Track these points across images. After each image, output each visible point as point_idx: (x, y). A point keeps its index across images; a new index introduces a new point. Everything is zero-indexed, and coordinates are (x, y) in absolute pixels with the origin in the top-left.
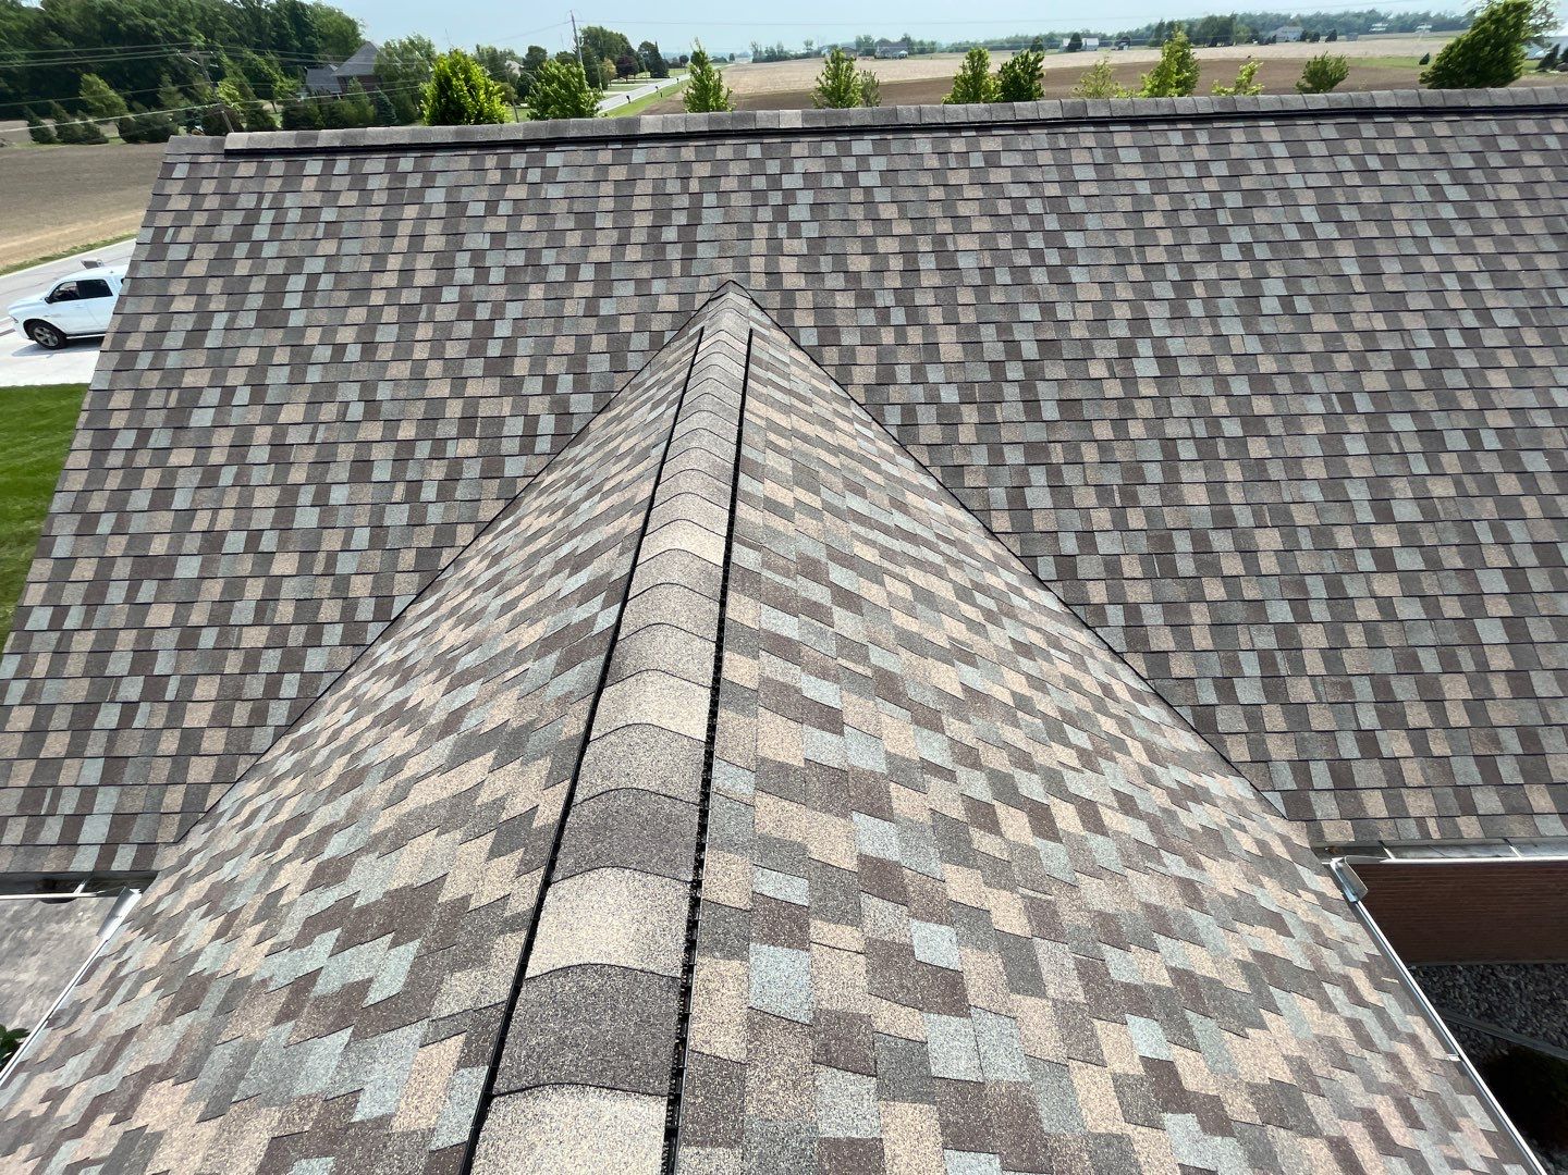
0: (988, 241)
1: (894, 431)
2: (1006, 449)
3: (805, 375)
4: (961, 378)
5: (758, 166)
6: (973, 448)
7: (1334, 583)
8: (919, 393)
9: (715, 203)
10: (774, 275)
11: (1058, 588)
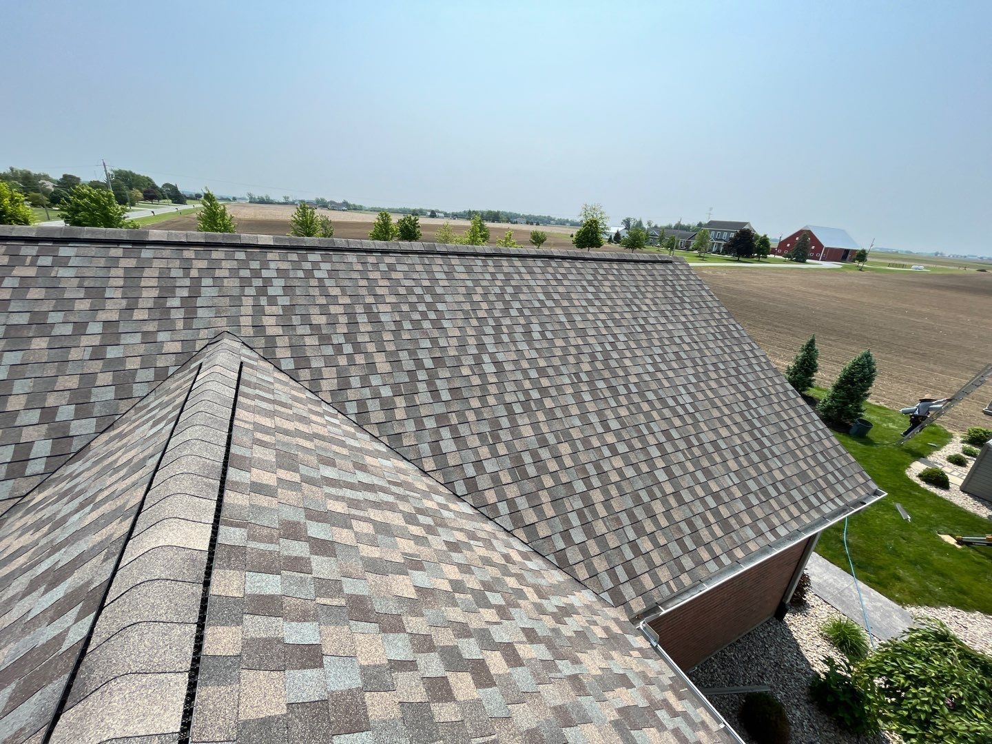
0: (395, 307)
1: (353, 418)
2: (425, 420)
3: (286, 389)
4: (392, 381)
5: (244, 264)
6: (406, 422)
7: (597, 465)
8: (367, 392)
9: (211, 284)
10: (259, 328)
11: (469, 499)
